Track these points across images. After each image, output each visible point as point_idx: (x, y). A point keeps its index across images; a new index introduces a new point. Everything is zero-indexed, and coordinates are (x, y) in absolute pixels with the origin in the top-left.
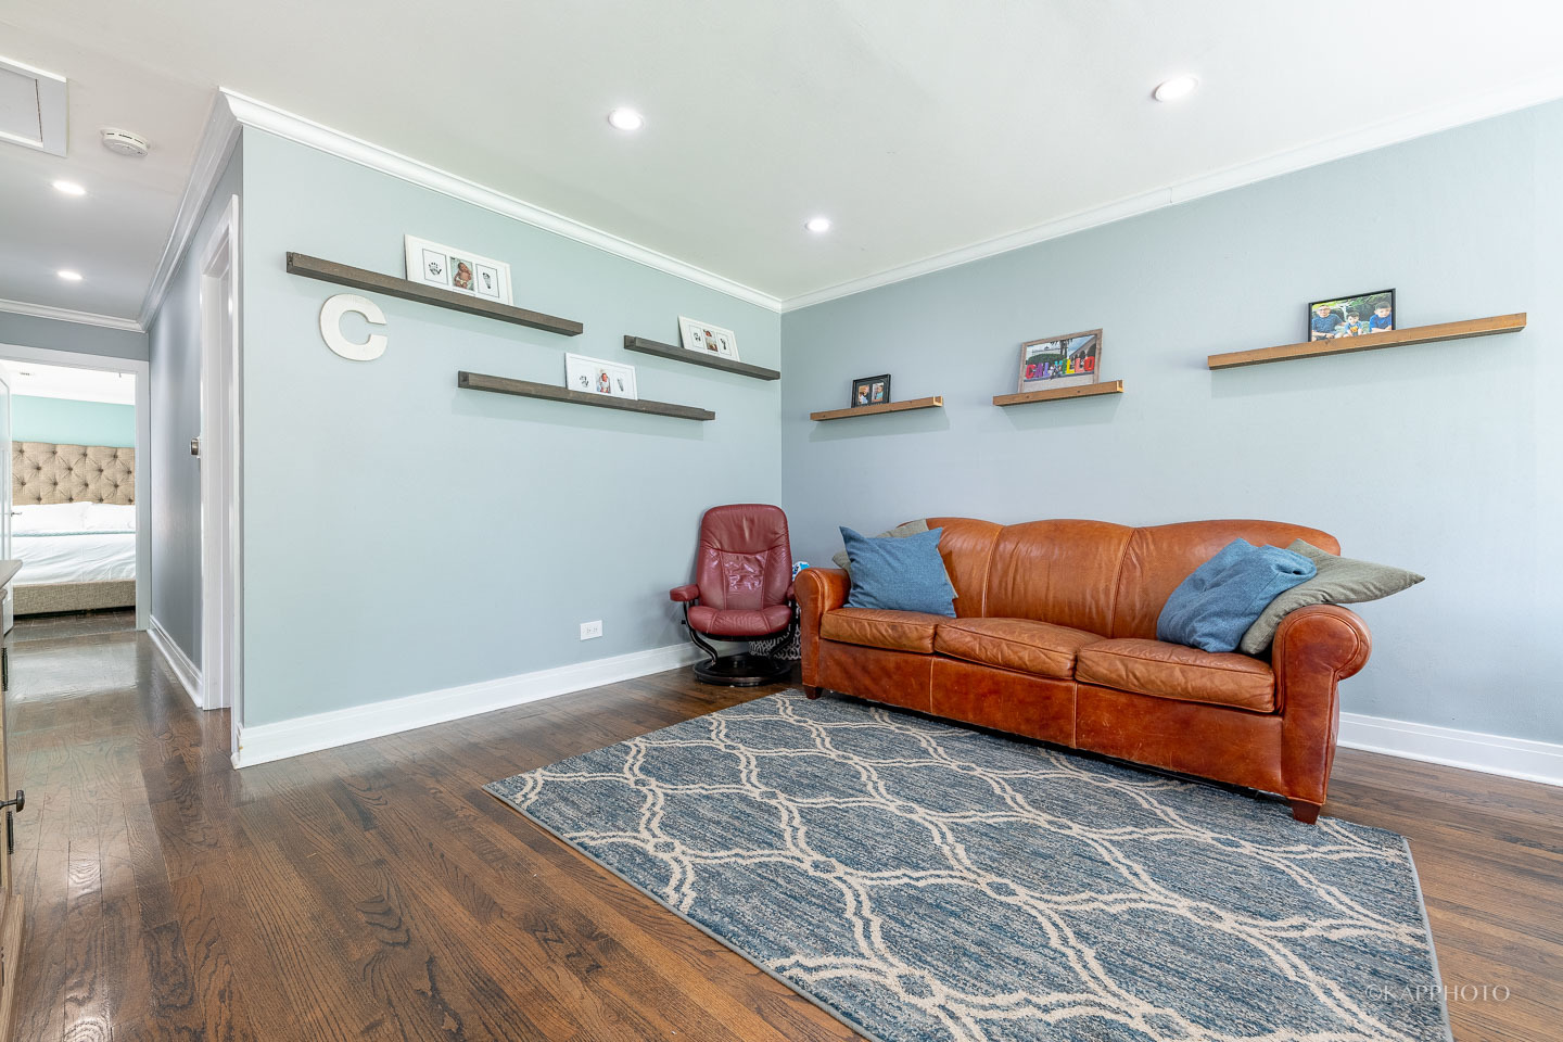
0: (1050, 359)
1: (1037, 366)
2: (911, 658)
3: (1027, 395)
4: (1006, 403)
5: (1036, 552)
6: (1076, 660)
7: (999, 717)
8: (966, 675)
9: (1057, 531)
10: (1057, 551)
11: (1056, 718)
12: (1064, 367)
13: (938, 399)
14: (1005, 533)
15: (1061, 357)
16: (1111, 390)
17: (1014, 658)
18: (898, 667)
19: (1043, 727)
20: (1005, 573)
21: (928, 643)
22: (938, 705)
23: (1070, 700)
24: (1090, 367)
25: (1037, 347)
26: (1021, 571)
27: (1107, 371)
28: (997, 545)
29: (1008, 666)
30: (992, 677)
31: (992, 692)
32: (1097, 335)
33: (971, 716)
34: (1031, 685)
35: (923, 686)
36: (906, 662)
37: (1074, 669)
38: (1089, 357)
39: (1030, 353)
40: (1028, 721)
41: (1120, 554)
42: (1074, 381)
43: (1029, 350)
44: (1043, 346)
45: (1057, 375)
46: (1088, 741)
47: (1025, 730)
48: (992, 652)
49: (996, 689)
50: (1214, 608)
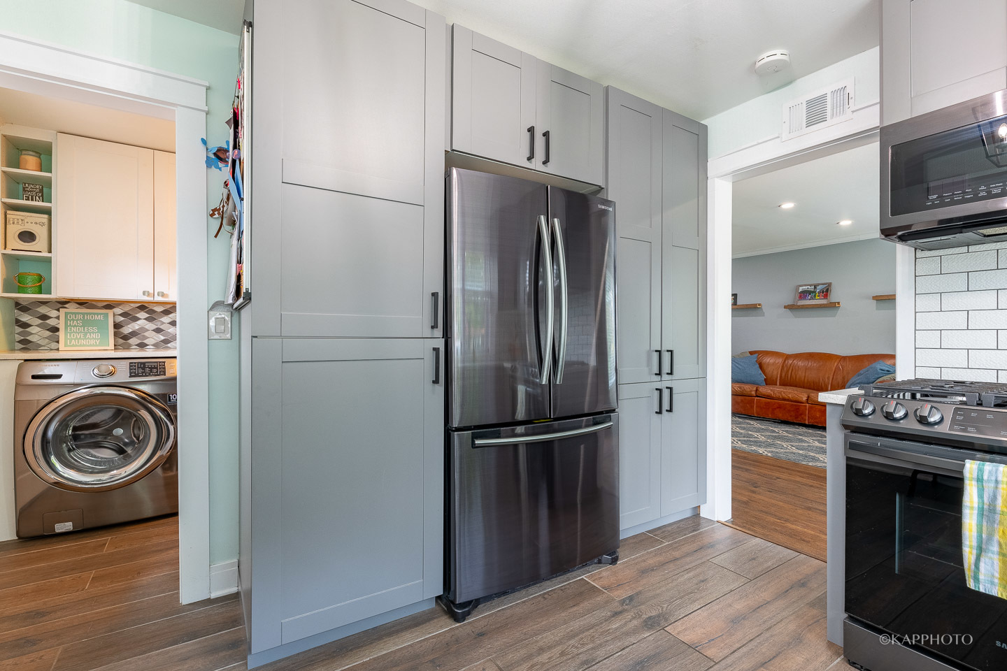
0: (810, 292)
1: (804, 295)
2: (747, 398)
3: (799, 306)
4: (791, 307)
5: (800, 363)
6: (808, 397)
7: (780, 415)
8: (769, 403)
9: (811, 356)
10: (810, 364)
11: (801, 414)
12: (815, 296)
13: (759, 305)
14: (788, 357)
15: (814, 292)
16: (834, 306)
17: (786, 397)
18: (742, 401)
19: (796, 418)
20: (788, 371)
21: (753, 393)
22: (758, 413)
23: (806, 409)
24: (826, 296)
25: (804, 287)
26: (794, 371)
27: (834, 297)
28: (785, 361)
29: (784, 399)
30: (778, 403)
31: (778, 408)
32: (830, 285)
33: (770, 415)
34: (792, 405)
35: (752, 407)
36: (745, 399)
37: (807, 400)
38: (826, 292)
39: (801, 289)
40: (791, 416)
41: (836, 364)
42: (819, 301)
43: (801, 288)
44: (807, 287)
45: (812, 299)
46: (812, 422)
47: (790, 419)
48: (778, 395)
49: (780, 407)
50: (858, 381)
